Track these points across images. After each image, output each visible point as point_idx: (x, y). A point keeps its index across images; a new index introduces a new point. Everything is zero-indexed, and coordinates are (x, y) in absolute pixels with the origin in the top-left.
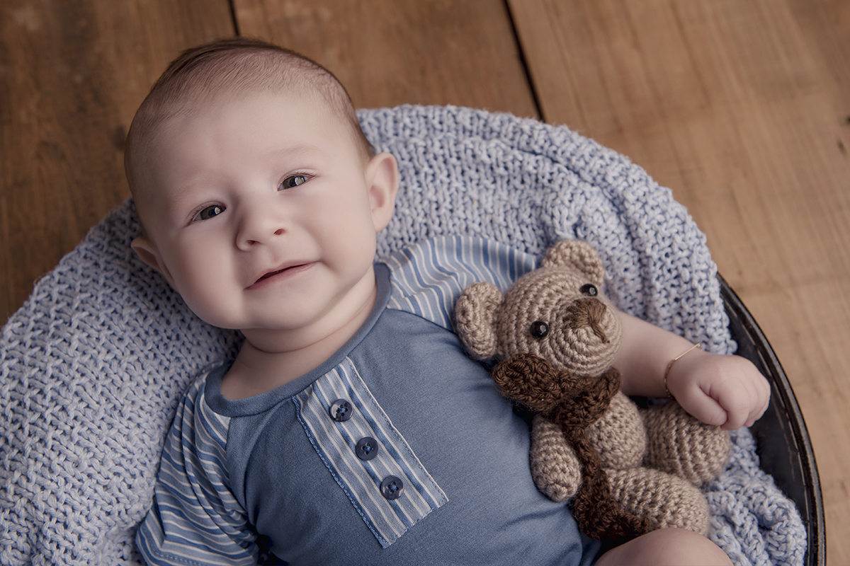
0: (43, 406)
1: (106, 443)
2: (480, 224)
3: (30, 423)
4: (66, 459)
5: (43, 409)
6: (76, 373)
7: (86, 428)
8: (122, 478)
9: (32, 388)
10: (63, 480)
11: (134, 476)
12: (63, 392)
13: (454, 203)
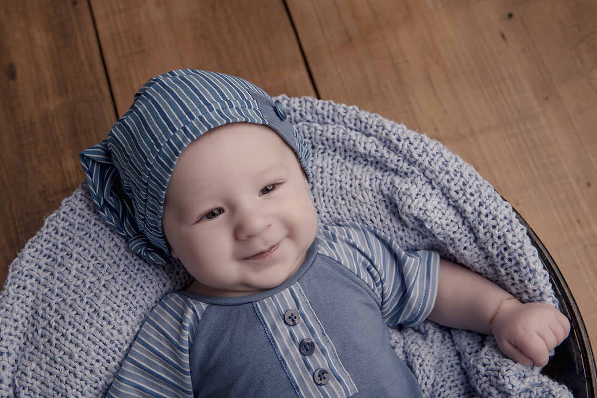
0: (50, 316)
1: (89, 339)
2: (351, 186)
3: (42, 328)
4: (64, 354)
5: (50, 318)
6: (72, 292)
7: (76, 330)
8: (101, 364)
9: (44, 302)
10: (63, 368)
11: (109, 361)
12: (62, 306)
13: (334, 169)
